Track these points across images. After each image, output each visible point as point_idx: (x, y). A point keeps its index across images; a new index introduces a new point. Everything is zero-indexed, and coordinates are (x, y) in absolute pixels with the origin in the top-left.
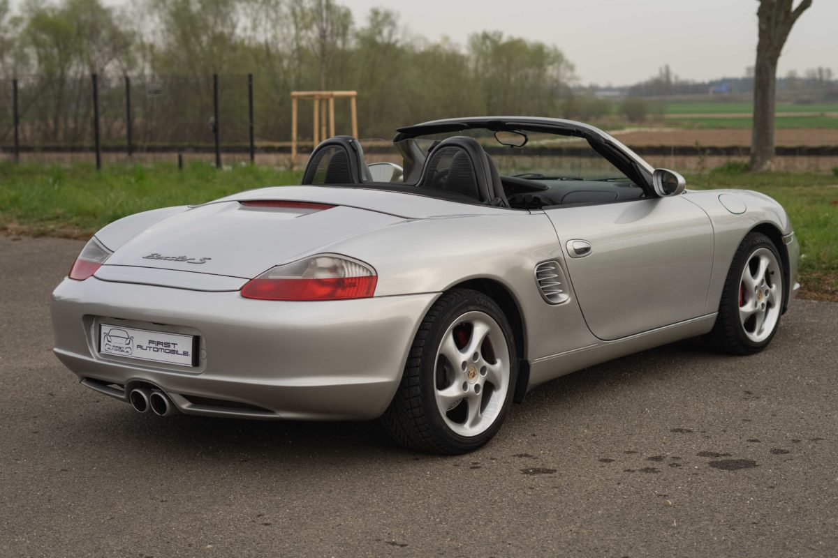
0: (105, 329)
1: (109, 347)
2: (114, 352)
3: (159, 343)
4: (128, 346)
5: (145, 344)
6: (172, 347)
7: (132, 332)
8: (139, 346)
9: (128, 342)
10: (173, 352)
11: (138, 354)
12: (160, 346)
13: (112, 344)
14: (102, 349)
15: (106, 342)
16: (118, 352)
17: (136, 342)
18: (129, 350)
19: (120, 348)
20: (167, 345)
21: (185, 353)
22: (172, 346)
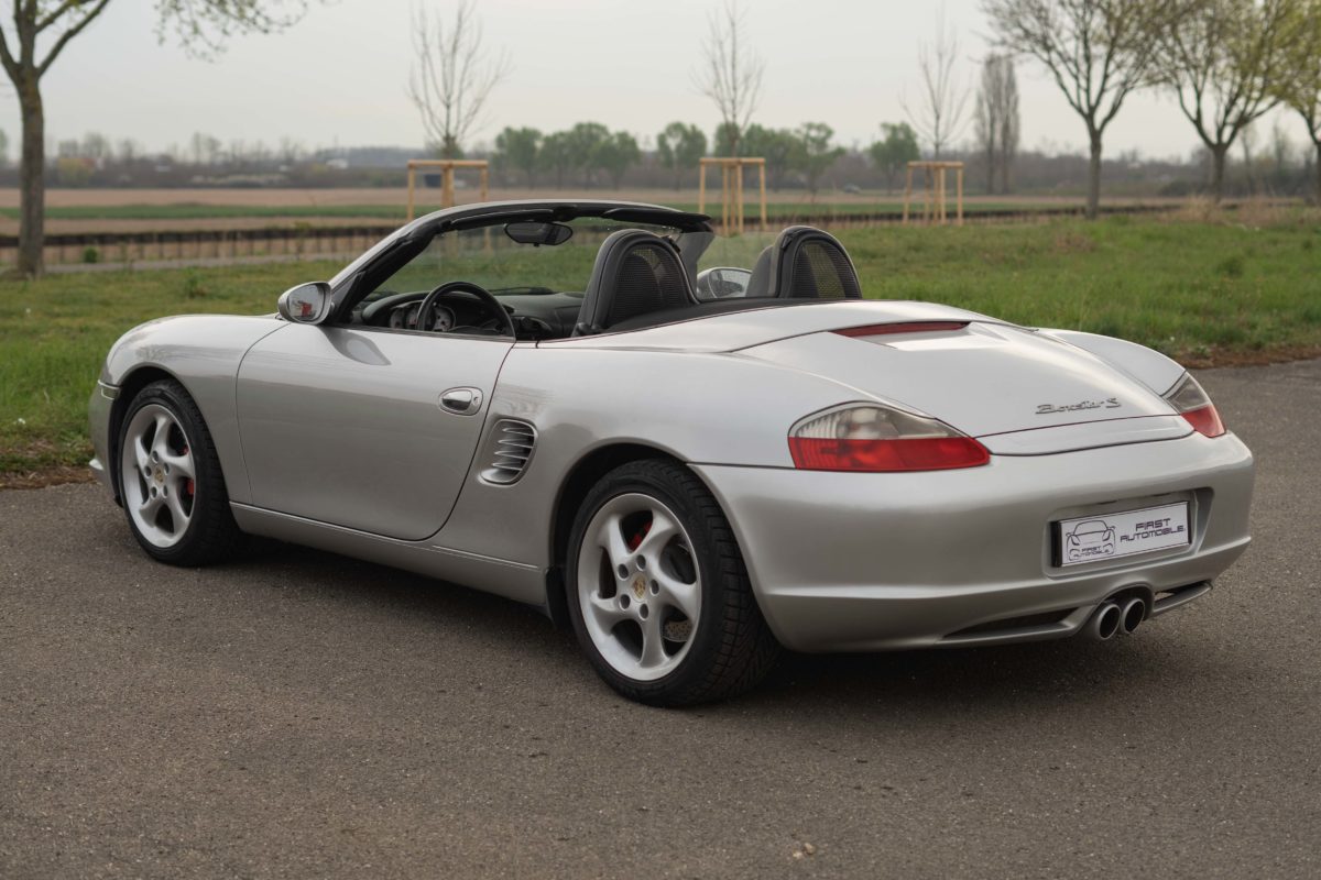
0: (1067, 528)
1: (1076, 552)
2: (1085, 559)
3: (1149, 524)
4: (1106, 542)
5: (1131, 532)
6: (1164, 526)
7: (1111, 520)
8: (1125, 538)
9: (1106, 536)
10: (1167, 531)
11: (1122, 549)
12: (1150, 529)
13: (1080, 548)
14: (1066, 560)
15: (1071, 546)
16: (1091, 557)
17: (1119, 532)
18: (1109, 547)
19: (1095, 548)
20: (1159, 523)
21: (1180, 529)
22: (1164, 523)
